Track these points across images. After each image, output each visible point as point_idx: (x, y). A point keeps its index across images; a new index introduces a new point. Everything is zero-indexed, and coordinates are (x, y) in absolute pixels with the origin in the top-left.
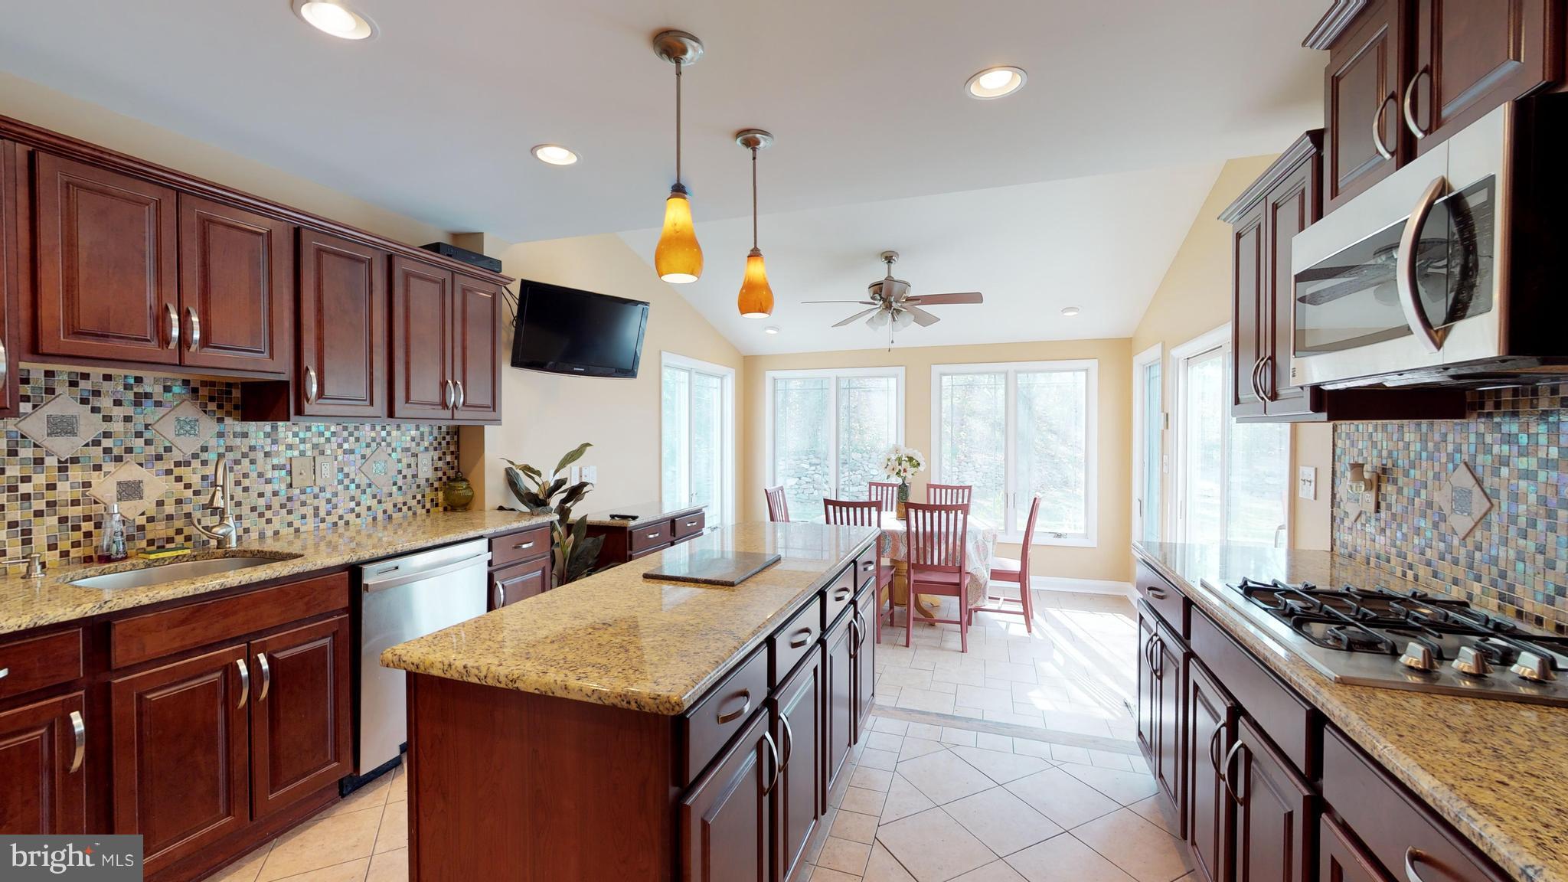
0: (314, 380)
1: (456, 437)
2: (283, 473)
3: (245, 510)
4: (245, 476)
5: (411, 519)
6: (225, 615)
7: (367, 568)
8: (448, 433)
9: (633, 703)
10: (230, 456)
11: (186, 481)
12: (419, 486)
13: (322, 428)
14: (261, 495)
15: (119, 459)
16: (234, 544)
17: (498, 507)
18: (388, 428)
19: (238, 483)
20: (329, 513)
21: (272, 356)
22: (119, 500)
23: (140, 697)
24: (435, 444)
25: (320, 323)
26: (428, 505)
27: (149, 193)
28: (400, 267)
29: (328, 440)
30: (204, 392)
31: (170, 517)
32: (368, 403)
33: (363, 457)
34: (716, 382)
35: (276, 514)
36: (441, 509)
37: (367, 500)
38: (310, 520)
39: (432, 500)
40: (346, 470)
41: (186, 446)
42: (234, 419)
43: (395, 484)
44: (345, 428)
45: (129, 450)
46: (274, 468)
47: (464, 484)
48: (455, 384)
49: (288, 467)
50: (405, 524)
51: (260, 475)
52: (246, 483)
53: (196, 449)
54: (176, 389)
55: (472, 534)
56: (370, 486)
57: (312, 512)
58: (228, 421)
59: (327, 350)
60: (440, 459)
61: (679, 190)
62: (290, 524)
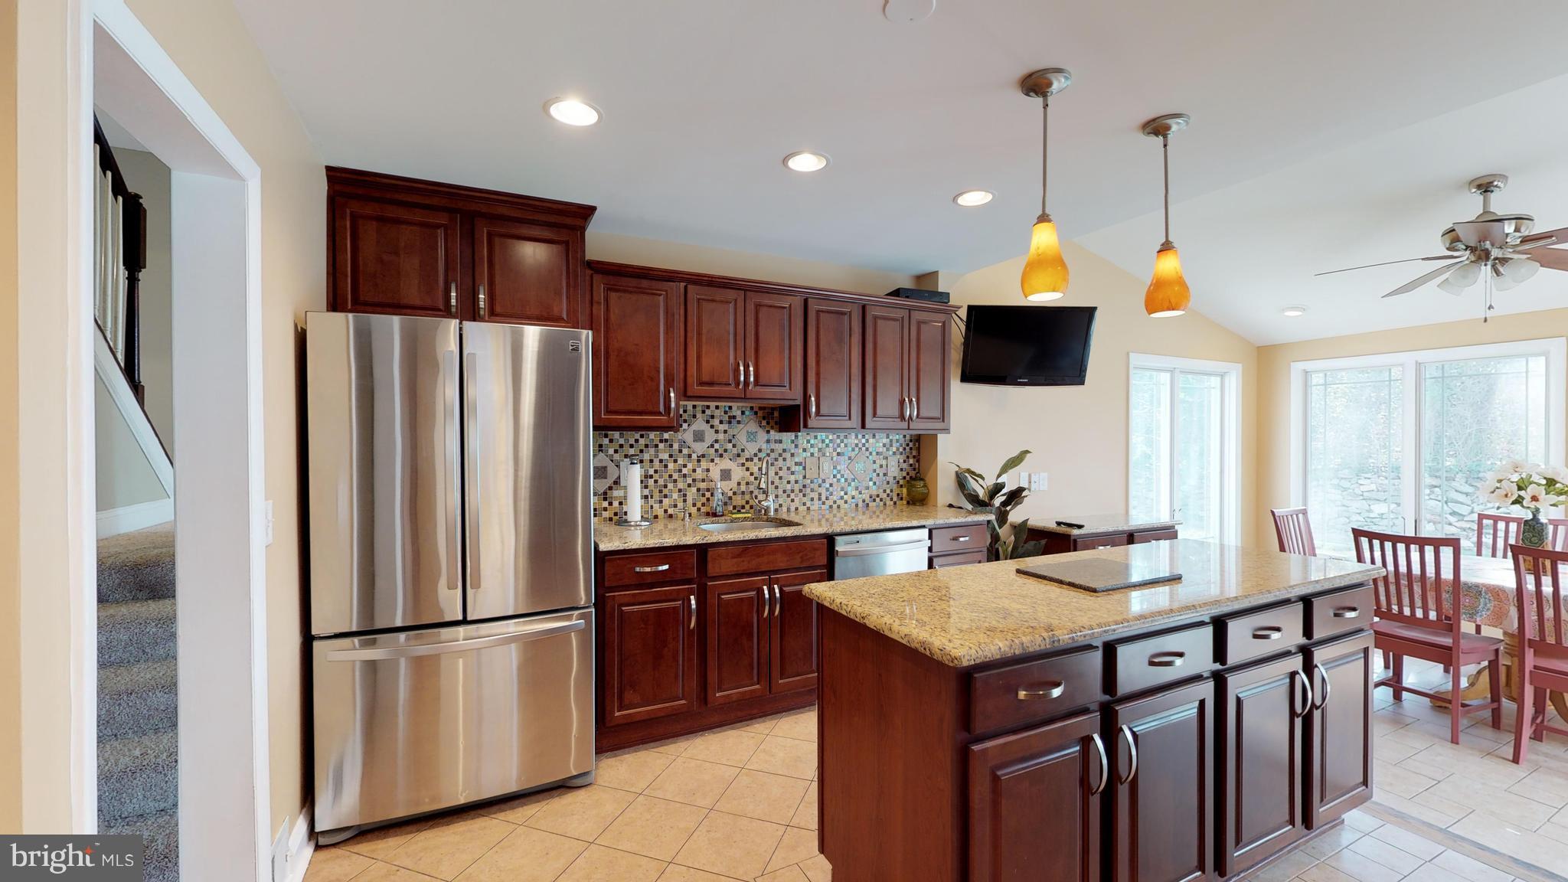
0: (814, 403)
1: (917, 443)
2: (801, 467)
3: (780, 491)
4: (781, 469)
5: (882, 508)
6: (758, 556)
7: (839, 539)
8: (911, 441)
9: (927, 650)
10: (773, 455)
11: (751, 471)
12: (888, 483)
13: (824, 437)
14: (789, 482)
15: (721, 456)
16: (772, 513)
17: (948, 504)
18: (867, 437)
19: (776, 474)
20: (827, 499)
21: (790, 389)
22: (721, 480)
23: (719, 595)
24: (901, 450)
25: (818, 363)
26: (895, 499)
27: (731, 294)
28: (872, 312)
29: (827, 446)
30: (760, 413)
31: (743, 493)
32: (847, 418)
33: (850, 458)
34: (1215, 381)
35: (796, 496)
36: (905, 502)
37: (852, 492)
38: (816, 501)
39: (898, 495)
40: (839, 468)
41: (751, 449)
42: (776, 431)
43: (871, 480)
44: (838, 437)
45: (726, 451)
46: (796, 464)
47: (922, 483)
48: (911, 401)
49: (804, 464)
50: (878, 513)
51: (788, 469)
52: (781, 473)
53: (755, 451)
54: (747, 413)
55: (915, 523)
56: (854, 480)
57: (817, 496)
58: (772, 432)
59: (822, 381)
60: (905, 461)
61: (1043, 218)
62: (804, 504)
